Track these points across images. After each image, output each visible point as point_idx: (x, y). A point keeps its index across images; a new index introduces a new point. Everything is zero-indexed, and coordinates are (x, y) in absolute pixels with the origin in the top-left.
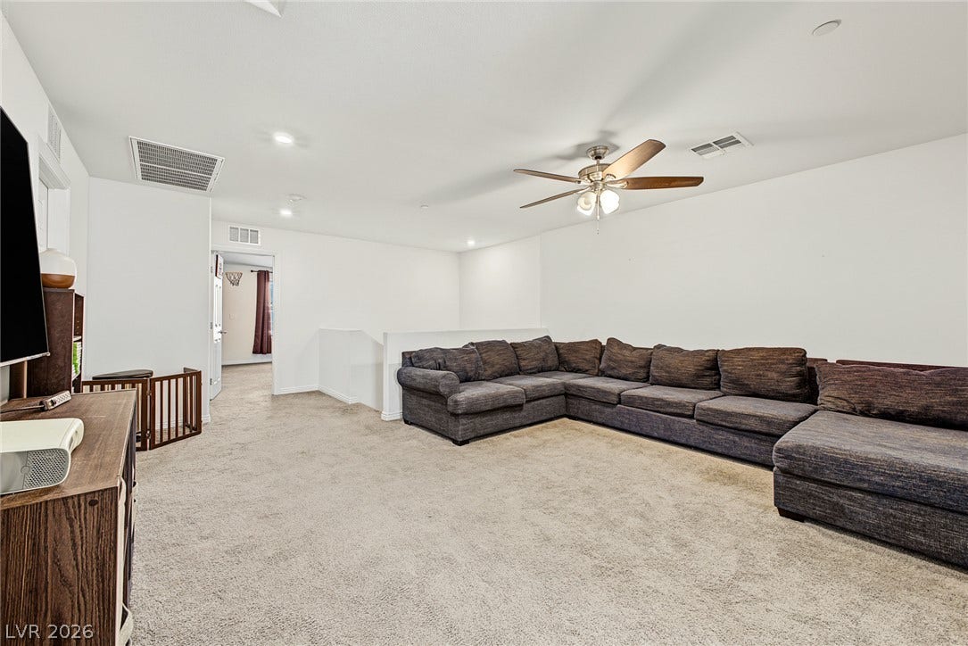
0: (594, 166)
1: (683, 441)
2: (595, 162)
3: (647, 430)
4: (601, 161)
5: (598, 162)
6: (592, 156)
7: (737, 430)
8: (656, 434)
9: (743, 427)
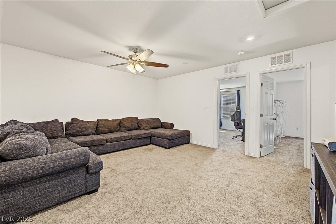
0: (134, 55)
1: (129, 147)
2: (134, 54)
3: (117, 149)
4: (137, 54)
5: (136, 54)
6: (133, 51)
7: (142, 138)
8: (120, 149)
9: (143, 137)
